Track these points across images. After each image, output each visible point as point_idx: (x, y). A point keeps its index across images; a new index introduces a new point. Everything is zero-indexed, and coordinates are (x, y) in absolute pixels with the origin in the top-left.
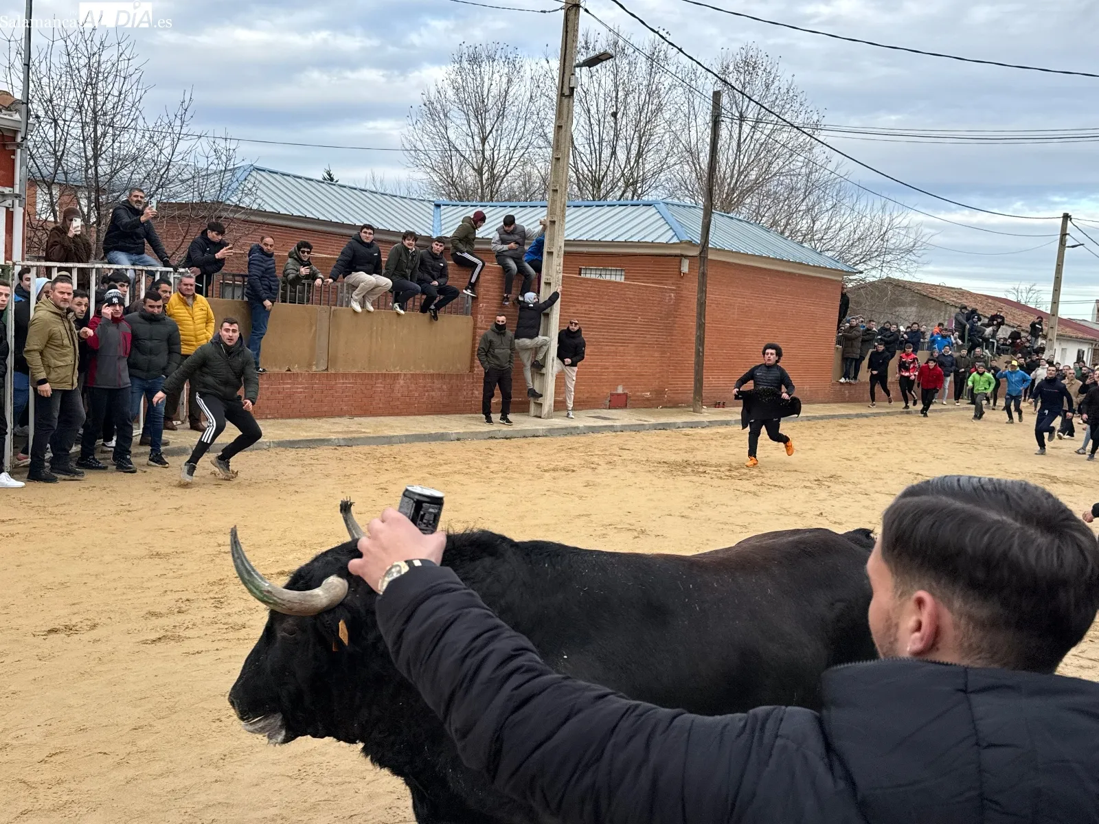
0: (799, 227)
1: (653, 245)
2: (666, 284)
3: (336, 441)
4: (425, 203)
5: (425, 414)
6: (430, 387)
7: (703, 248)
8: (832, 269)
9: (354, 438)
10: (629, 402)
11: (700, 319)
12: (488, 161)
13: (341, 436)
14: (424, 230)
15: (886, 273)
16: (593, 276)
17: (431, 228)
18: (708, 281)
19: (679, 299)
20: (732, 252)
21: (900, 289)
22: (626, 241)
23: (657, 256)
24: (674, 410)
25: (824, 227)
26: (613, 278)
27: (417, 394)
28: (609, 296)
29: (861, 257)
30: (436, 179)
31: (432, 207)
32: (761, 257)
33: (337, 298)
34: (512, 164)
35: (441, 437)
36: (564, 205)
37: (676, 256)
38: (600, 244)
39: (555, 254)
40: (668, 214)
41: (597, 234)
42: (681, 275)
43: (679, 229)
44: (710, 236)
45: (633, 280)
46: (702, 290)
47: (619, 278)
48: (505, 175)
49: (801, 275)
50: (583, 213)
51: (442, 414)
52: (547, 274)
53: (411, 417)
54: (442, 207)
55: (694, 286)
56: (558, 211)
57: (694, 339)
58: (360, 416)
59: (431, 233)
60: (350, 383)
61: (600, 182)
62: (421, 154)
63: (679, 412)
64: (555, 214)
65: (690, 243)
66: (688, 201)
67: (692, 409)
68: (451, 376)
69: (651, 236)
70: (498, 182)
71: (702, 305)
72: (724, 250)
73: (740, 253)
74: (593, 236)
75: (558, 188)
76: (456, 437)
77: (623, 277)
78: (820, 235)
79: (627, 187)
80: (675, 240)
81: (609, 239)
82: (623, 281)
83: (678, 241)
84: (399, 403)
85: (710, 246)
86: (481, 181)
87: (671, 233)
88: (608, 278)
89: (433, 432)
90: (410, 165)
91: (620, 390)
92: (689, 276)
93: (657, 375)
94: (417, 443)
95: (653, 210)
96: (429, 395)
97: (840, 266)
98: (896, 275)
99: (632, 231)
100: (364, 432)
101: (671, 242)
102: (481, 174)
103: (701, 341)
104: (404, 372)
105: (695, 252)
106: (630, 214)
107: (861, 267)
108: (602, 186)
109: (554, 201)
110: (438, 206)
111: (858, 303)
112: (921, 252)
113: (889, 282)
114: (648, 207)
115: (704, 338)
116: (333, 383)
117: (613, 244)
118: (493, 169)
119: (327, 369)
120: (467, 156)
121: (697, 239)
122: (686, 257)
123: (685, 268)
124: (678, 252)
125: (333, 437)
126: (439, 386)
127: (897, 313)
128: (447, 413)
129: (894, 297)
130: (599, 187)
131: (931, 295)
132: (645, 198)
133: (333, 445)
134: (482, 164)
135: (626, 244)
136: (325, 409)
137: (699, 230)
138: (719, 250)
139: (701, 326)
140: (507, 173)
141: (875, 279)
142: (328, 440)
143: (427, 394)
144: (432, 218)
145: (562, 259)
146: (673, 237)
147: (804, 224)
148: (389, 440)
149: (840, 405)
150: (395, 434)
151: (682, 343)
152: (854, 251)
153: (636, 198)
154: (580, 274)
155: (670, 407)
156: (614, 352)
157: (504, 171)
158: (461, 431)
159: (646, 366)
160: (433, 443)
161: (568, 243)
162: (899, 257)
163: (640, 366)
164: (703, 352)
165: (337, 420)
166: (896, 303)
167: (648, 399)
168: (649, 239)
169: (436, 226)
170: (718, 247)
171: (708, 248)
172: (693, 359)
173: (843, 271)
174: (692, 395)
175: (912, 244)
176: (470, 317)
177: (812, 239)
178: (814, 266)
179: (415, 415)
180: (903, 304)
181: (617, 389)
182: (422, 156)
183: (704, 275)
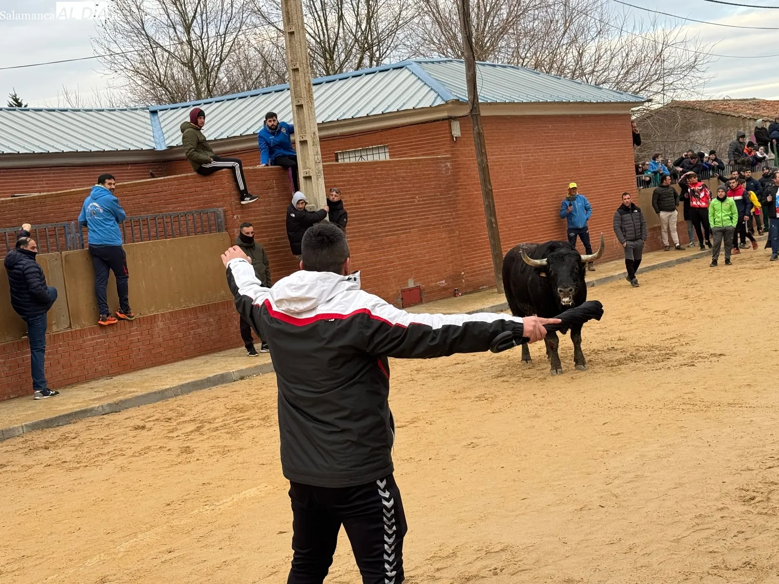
0: (564, 63)
1: (415, 112)
2: (438, 154)
3: (101, 409)
4: (138, 112)
5: (195, 356)
6: (195, 323)
7: (473, 105)
8: (617, 103)
9: (121, 401)
10: (424, 296)
11: (486, 186)
12: (197, 51)
13: (105, 402)
14: (144, 143)
15: (670, 97)
16: (353, 160)
17: (152, 139)
18: (486, 142)
19: (456, 168)
20: (505, 103)
21: (689, 111)
22: (383, 113)
23: (421, 123)
24: (476, 295)
25: (593, 59)
26: (376, 158)
27: (180, 335)
28: (378, 179)
29: (640, 83)
30: (140, 83)
31: (148, 115)
32: (538, 103)
33: (66, 240)
34: (226, 50)
35: (222, 379)
36: (309, 84)
37: (443, 119)
38: (354, 121)
39: (310, 143)
40: (423, 74)
41: (348, 111)
42: (454, 141)
43: (441, 90)
44: (478, 90)
45: (400, 155)
46: (482, 153)
47: (383, 156)
48: (220, 65)
49: (584, 116)
50: (326, 91)
51: (214, 352)
52: (305, 167)
53: (179, 363)
54: (160, 113)
55: (472, 149)
56: (304, 93)
57: (482, 209)
58: (119, 373)
59: (154, 145)
60: (99, 338)
61: (332, 53)
62: (117, 57)
63: (483, 297)
64: (301, 97)
65: (457, 102)
66: (436, 56)
67: (496, 290)
68: (216, 306)
69: (411, 101)
70: (213, 74)
71: (484, 170)
72: (496, 103)
73: (514, 103)
74: (344, 114)
75: (298, 66)
76: (237, 375)
77: (387, 154)
78: (591, 68)
79: (364, 52)
80: (439, 102)
81: (363, 114)
82: (388, 158)
83: (443, 103)
84: (162, 349)
85: (480, 101)
86: (194, 75)
87: (433, 95)
88: (370, 159)
89: (211, 375)
90: (107, 72)
91: (411, 284)
92: (462, 139)
93: (450, 259)
94: (195, 393)
95: (405, 73)
96: (194, 334)
97: (626, 98)
98: (683, 97)
99: (387, 100)
100: (130, 392)
101: (436, 104)
102: (192, 68)
103: (491, 210)
104: (161, 312)
105: (465, 112)
106: (380, 81)
107: (644, 95)
108: (335, 57)
109: (296, 83)
110: (154, 113)
111: (648, 136)
112: (704, 66)
113: (675, 106)
114: (399, 71)
115: (494, 206)
116: (81, 341)
117: (368, 119)
118: (205, 60)
119: (70, 326)
120: (172, 51)
121: (465, 96)
122: (455, 118)
123: (456, 131)
124: (445, 114)
125: (96, 405)
126: (204, 320)
127: (692, 139)
128: (219, 349)
129: (685, 121)
130: (332, 58)
131: (724, 112)
132: (386, 62)
133: (98, 415)
134: (192, 56)
135: (384, 116)
136: (76, 374)
137: (465, 86)
138: (490, 104)
139: (488, 194)
140: (222, 61)
141: (660, 106)
142: (92, 410)
143: (192, 332)
144: (151, 128)
145: (319, 147)
146: (436, 98)
147: (570, 59)
148: (162, 395)
149: (657, 253)
150: (168, 387)
151: (469, 216)
152: (631, 78)
153: (374, 63)
154: (337, 160)
155: (470, 293)
156: (395, 242)
157: (218, 59)
158: (244, 367)
159: (436, 251)
160: (214, 388)
161: (322, 126)
162: (682, 76)
163: (428, 252)
164: (496, 224)
165: (94, 384)
166: (688, 128)
167: (445, 289)
168: (409, 106)
169: (157, 135)
170: (489, 101)
171: (478, 104)
172: (486, 234)
173: (629, 102)
174: (493, 274)
175: (693, 59)
176: (225, 232)
177: (583, 74)
178: (597, 103)
179: (183, 359)
180: (696, 128)
181: (407, 284)
182: (121, 60)
183: (479, 135)
